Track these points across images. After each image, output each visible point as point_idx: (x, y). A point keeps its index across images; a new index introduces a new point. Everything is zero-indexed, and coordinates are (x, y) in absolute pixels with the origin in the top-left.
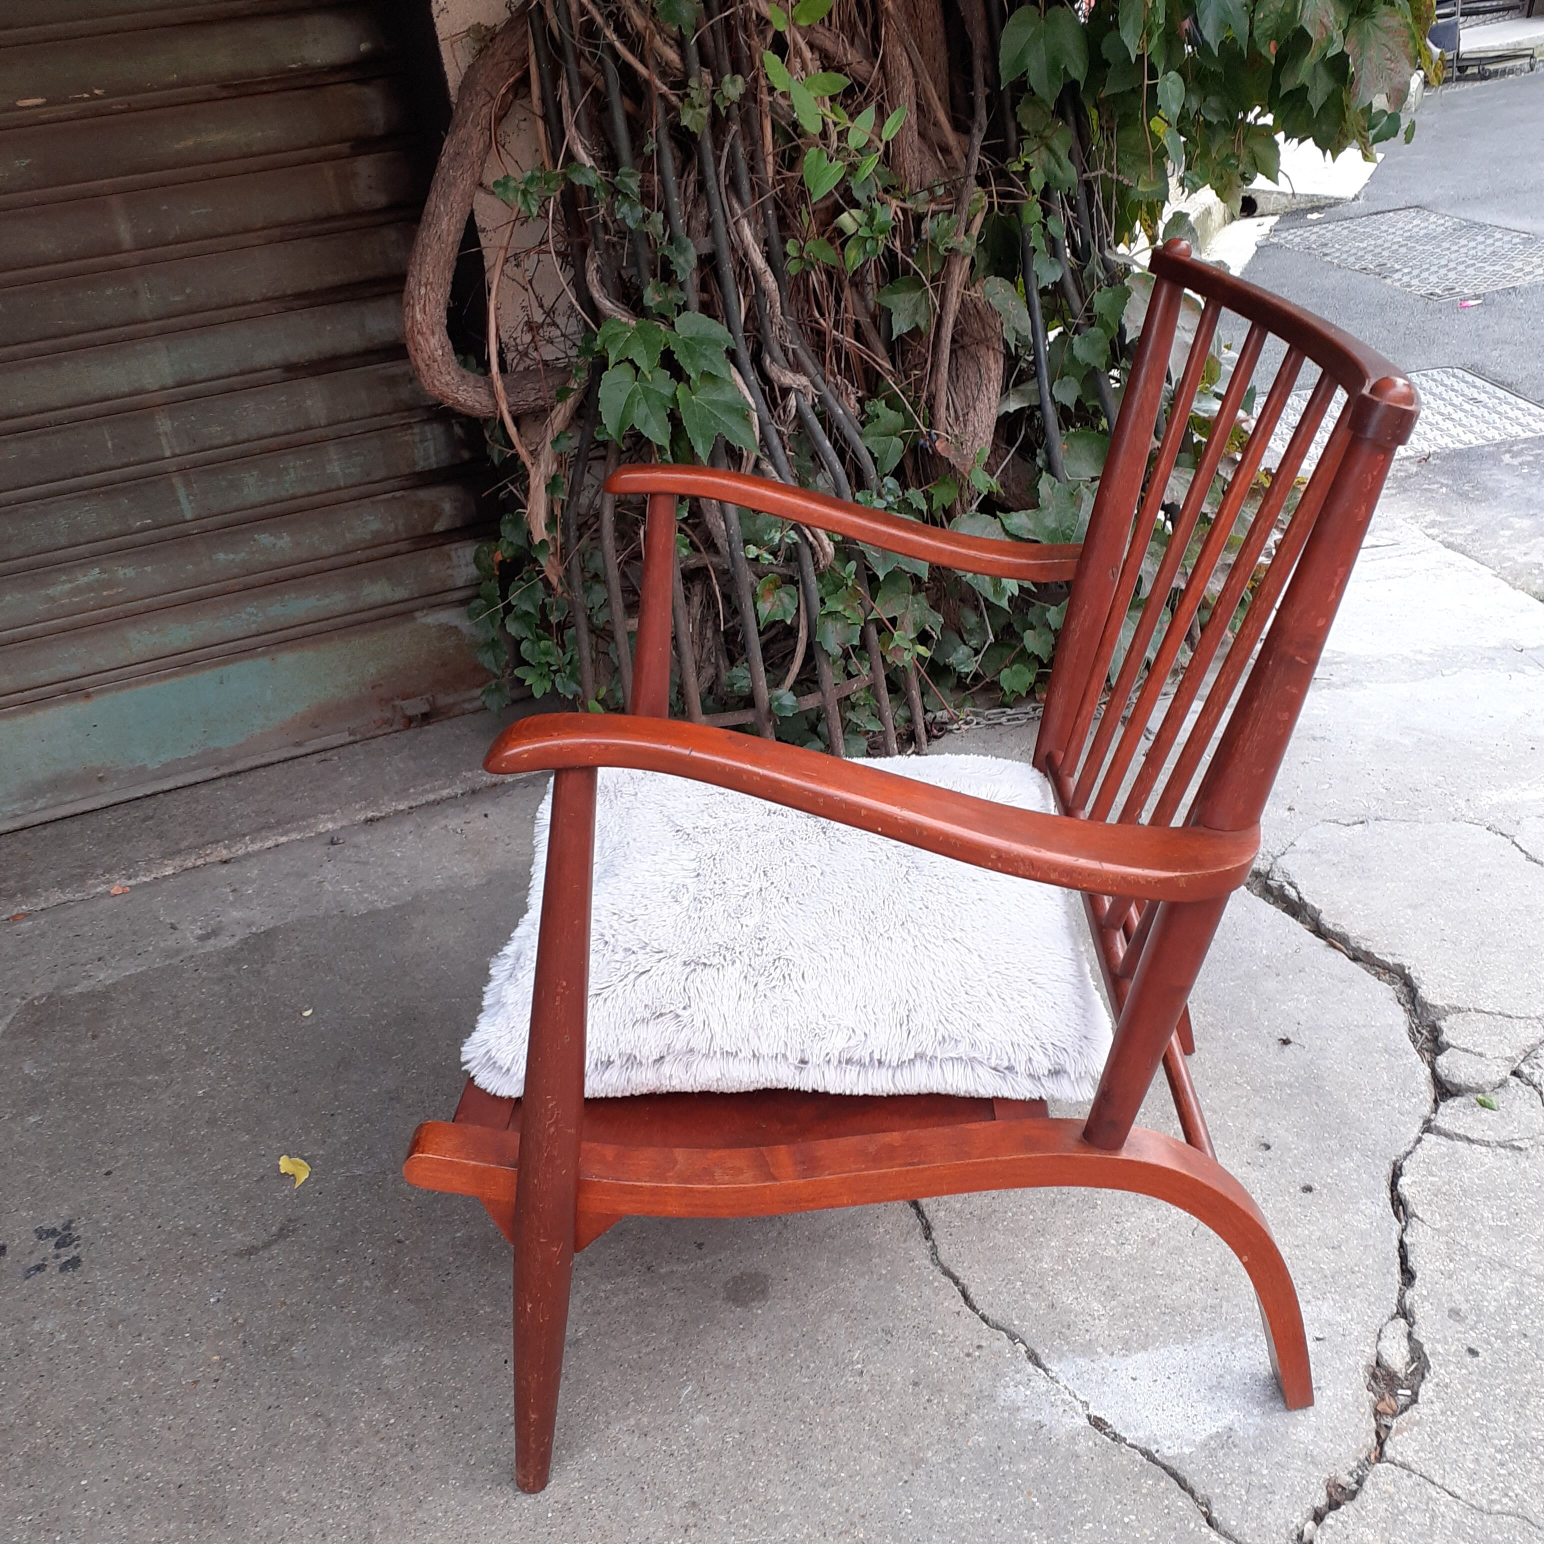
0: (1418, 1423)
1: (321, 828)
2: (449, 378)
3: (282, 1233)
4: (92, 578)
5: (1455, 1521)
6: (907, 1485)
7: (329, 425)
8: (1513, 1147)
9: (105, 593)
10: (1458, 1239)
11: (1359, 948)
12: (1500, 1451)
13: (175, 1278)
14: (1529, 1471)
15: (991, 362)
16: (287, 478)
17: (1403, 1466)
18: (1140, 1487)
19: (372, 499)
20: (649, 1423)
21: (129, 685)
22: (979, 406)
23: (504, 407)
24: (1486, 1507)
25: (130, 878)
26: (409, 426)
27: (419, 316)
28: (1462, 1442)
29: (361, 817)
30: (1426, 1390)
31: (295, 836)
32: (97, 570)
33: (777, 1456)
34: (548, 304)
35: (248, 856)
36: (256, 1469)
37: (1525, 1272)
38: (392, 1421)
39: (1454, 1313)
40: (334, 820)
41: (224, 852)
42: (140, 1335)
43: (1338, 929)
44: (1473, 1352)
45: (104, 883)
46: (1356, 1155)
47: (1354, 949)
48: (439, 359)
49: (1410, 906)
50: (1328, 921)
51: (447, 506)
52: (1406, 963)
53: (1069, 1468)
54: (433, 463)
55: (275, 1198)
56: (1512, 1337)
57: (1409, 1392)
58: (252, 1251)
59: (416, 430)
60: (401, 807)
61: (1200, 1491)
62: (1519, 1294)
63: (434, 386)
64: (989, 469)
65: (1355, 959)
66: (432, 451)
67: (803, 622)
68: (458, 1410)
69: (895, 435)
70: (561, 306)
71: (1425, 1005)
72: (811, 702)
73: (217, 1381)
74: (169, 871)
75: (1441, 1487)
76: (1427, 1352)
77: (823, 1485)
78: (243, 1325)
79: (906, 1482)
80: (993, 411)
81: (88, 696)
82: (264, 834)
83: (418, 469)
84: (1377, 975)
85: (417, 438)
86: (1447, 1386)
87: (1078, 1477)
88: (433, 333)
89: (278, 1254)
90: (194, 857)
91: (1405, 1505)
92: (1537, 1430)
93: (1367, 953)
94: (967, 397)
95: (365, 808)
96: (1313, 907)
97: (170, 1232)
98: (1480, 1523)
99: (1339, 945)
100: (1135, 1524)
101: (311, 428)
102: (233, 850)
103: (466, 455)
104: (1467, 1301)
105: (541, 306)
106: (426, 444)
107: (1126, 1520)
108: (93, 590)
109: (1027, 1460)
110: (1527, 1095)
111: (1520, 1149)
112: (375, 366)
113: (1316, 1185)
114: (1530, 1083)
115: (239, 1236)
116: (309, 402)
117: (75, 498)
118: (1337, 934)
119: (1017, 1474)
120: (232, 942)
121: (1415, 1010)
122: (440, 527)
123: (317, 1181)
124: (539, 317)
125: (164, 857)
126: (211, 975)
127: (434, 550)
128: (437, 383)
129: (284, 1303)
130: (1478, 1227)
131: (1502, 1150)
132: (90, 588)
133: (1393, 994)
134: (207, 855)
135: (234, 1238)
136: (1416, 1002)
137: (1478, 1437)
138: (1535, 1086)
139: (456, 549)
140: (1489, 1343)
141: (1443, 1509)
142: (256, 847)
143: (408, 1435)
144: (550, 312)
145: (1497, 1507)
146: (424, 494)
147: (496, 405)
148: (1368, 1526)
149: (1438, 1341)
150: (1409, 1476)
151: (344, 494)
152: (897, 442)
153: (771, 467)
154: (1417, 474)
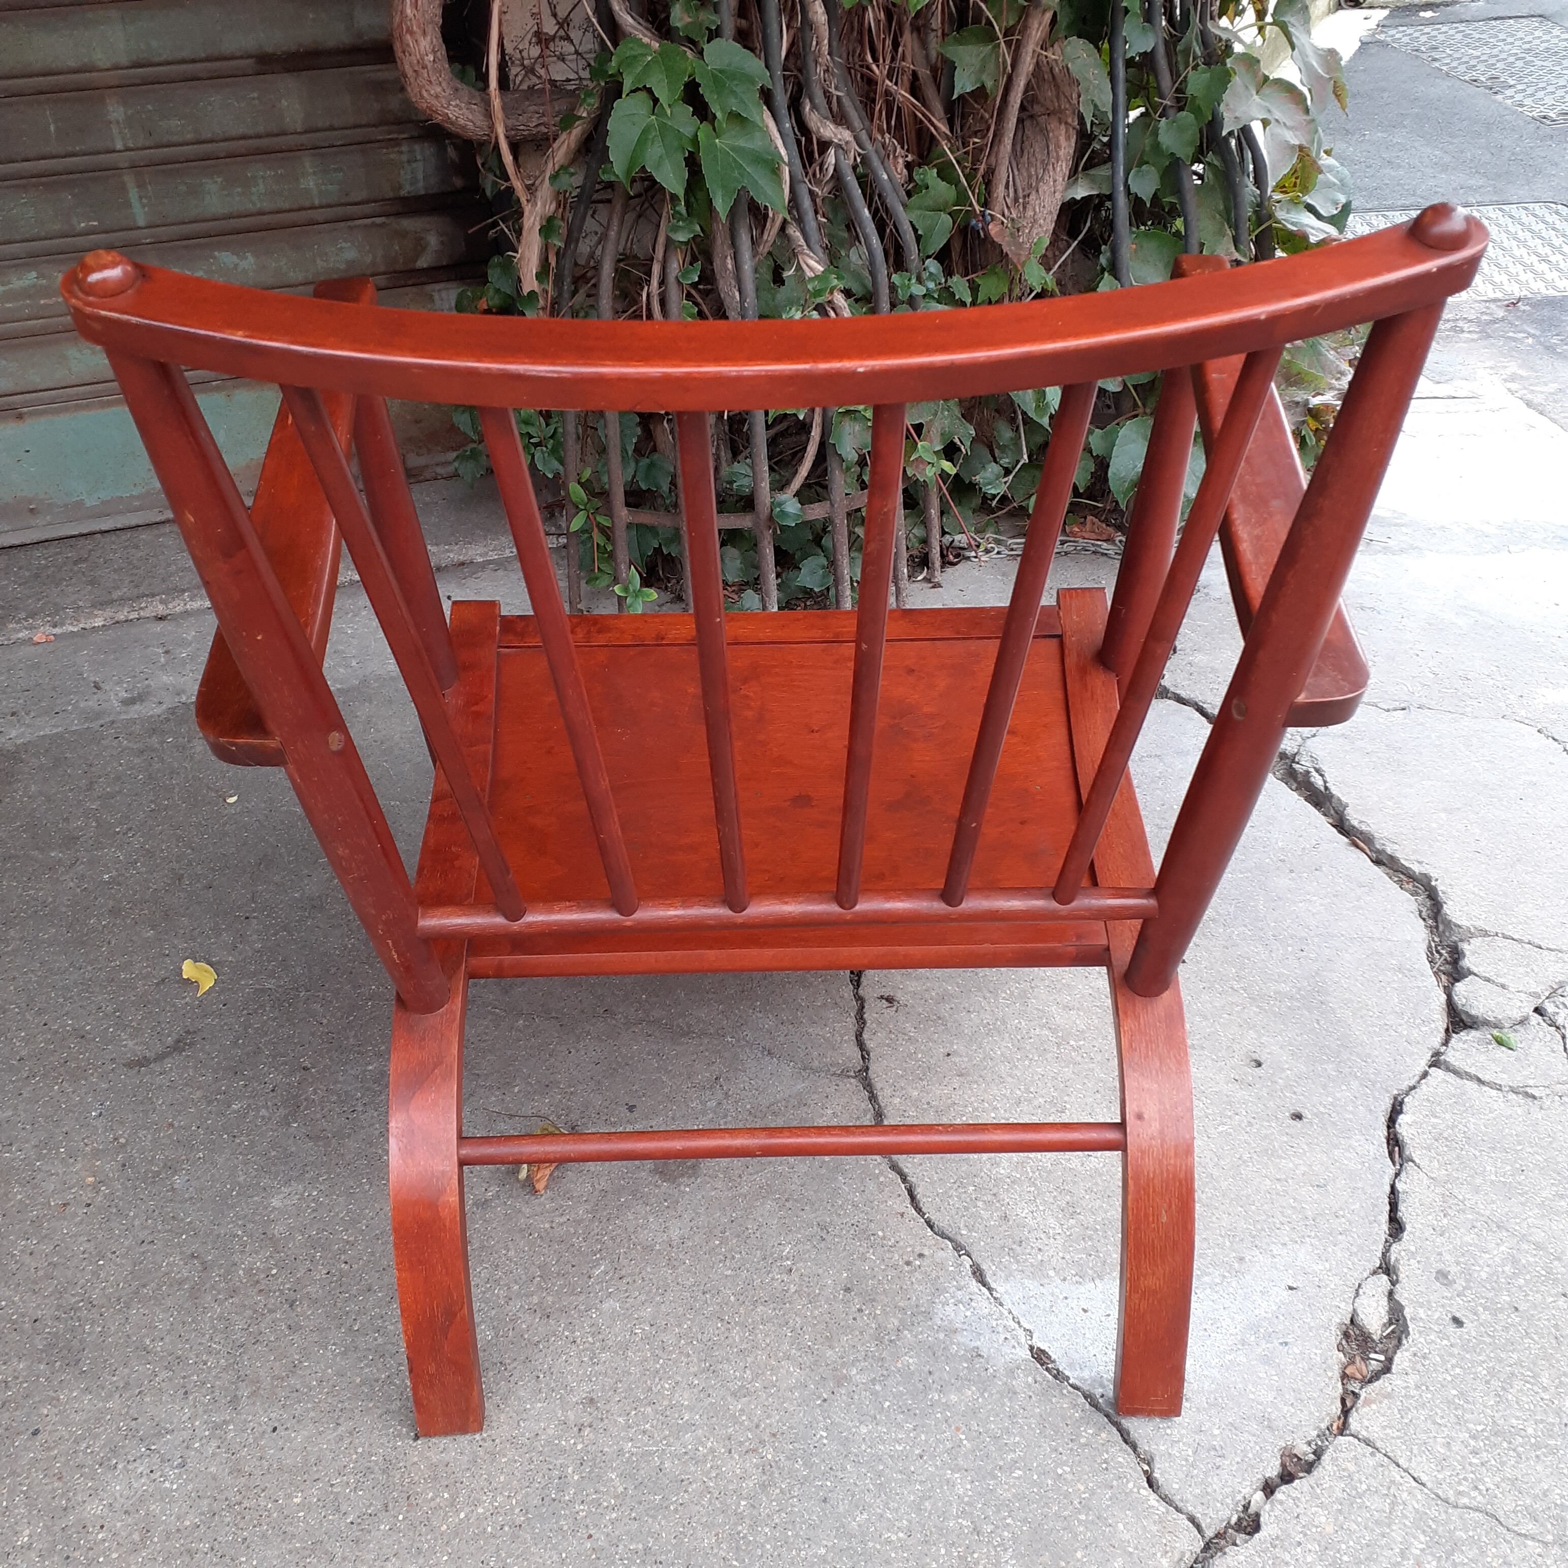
0: (1388, 1396)
2: (439, 89)
3: (178, 1047)
4: (27, 282)
5: (1417, 1511)
6: (826, 1405)
7: (306, 132)
8: (1527, 1095)
9: (42, 302)
10: (1456, 1192)
11: (1384, 851)
12: (1474, 1437)
13: (57, 1084)
14: (1503, 1464)
15: (1062, 139)
16: (254, 190)
17: (1368, 1442)
18: (1079, 1436)
19: (350, 223)
20: (553, 1303)
21: (66, 409)
22: (1043, 188)
23: (500, 131)
24: (1452, 1499)
25: (55, 626)
26: (396, 142)
27: (409, 11)
28: (1435, 1423)
30: (1401, 1359)
32: (34, 274)
33: (688, 1355)
34: (562, 13)
35: (187, 614)
36: (120, 1310)
37: (1524, 1238)
38: (274, 1272)
39: (1442, 1276)
41: (161, 607)
42: (11, 1145)
43: (1364, 828)
44: (1457, 1322)
45: (26, 628)
46: (1355, 1084)
47: (1378, 852)
48: (429, 65)
49: (1445, 810)
50: (1354, 817)
51: (433, 240)
52: (1433, 874)
53: (1003, 1405)
54: (420, 188)
55: (174, 1005)
56: (1501, 1310)
57: (1382, 1358)
58: (143, 1062)
59: (405, 148)
60: (357, 577)
61: (1143, 1446)
62: (1515, 1261)
63: (422, 97)
64: (1046, 262)
65: (1377, 862)
66: (420, 176)
67: (817, 419)
68: (347, 1267)
69: (944, 210)
70: (577, 19)
71: (1448, 924)
72: (817, 512)
73: (89, 1205)
74: (99, 622)
75: (1405, 1471)
76: (1408, 1317)
77: (734, 1394)
78: (123, 1146)
79: (825, 1400)
80: (1058, 196)
81: (20, 417)
83: (403, 193)
84: (1400, 883)
85: (405, 158)
86: (1424, 1357)
87: (1013, 1416)
88: (424, 33)
89: (171, 1069)
90: (126, 609)
91: (1364, 1487)
92: (1517, 1418)
93: (1392, 858)
94: (1030, 176)
96: (1339, 799)
97: (56, 1032)
98: (1444, 1516)
99: (1362, 845)
100: (1069, 1477)
101: (284, 133)
102: (170, 606)
103: (458, 182)
104: (1458, 1263)
105: (555, 15)
106: (414, 165)
107: (1060, 1471)
108: (29, 297)
109: (959, 1390)
110: (1549, 1037)
111: (1534, 1097)
112: (364, 68)
113: (1305, 1113)
114: (1553, 1024)
115: (131, 1044)
116: (284, 103)
117: (13, 186)
118: (1362, 833)
119: (947, 1407)
120: (158, 710)
121: (1437, 927)
122: (423, 262)
123: (222, 992)
124: (550, 28)
125: (93, 606)
126: (130, 745)
127: (415, 289)
128: (425, 94)
129: (171, 1125)
130: (1478, 1181)
131: (1514, 1096)
132: (25, 294)
133: (1414, 906)
134: (141, 609)
135: (125, 1046)
136: (1439, 919)
137: (1453, 1419)
138: (1558, 1028)
139: (439, 291)
140: (1475, 1314)
141: (1405, 1495)
142: (195, 605)
143: (289, 1289)
144: (564, 24)
145: (1465, 1501)
146: (408, 224)
147: (492, 127)
148: (1321, 1506)
149: (1421, 1305)
150: (1372, 1454)
151: (318, 215)
152: (946, 219)
153: (798, 234)
154: (1503, 319)
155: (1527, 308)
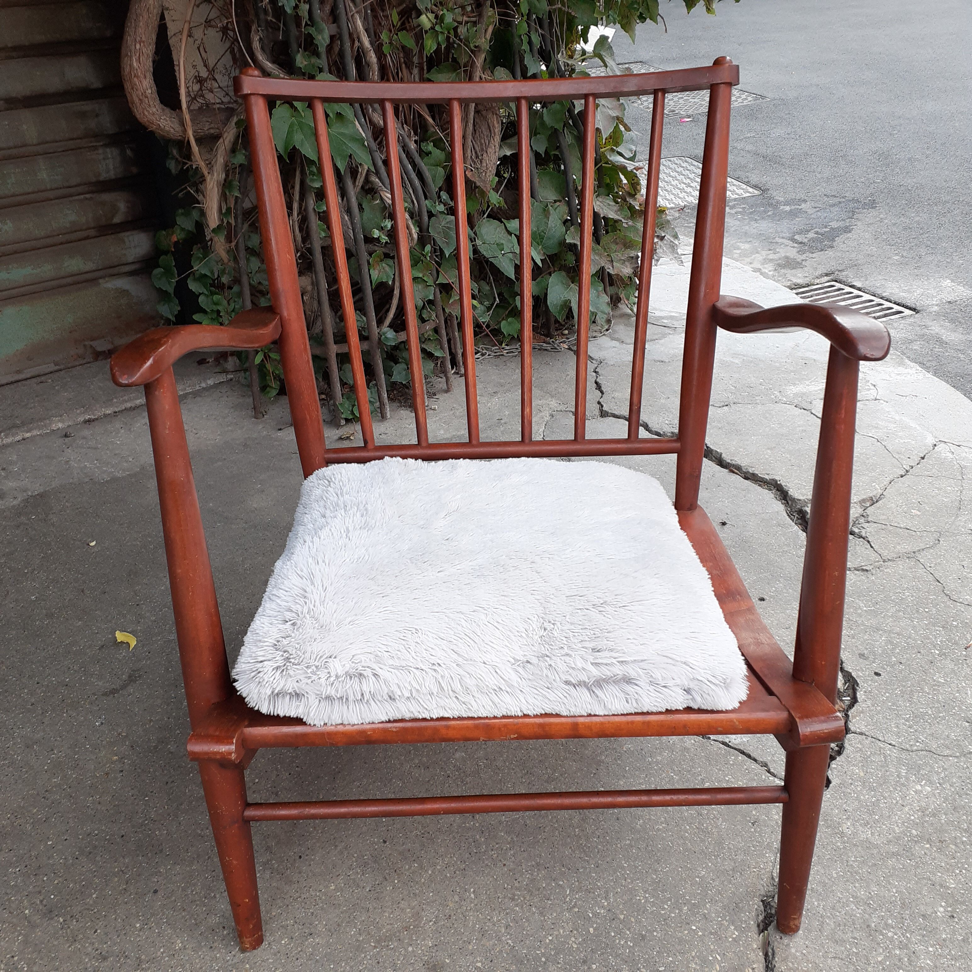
0: (862, 712)
1: (54, 427)
2: (154, 110)
3: (132, 679)
5: (896, 757)
6: (596, 776)
7: (39, 144)
8: (863, 570)
10: (851, 618)
11: (748, 472)
12: (906, 721)
13: (64, 713)
14: (925, 729)
15: (495, 122)
16: (9, 181)
17: (861, 734)
18: (728, 761)
19: (71, 199)
22: (489, 150)
23: (190, 133)
24: (909, 749)
26: (95, 148)
28: (887, 719)
29: (81, 419)
30: (860, 695)
31: (36, 432)
33: (513, 769)
34: (211, 65)
36: (173, 819)
37: (890, 631)
38: (257, 780)
39: (862, 655)
40: (62, 421)
42: (52, 750)
43: (734, 462)
44: (877, 674)
46: (782, 580)
47: (745, 473)
49: (768, 449)
50: (727, 458)
51: (122, 206)
52: (777, 478)
53: (685, 756)
54: (112, 175)
55: (117, 658)
56: (895, 664)
57: (851, 698)
58: (113, 692)
59: (101, 151)
60: (108, 412)
61: (760, 759)
62: (891, 643)
65: (746, 478)
66: (111, 167)
67: (397, 284)
68: (299, 769)
69: (439, 166)
70: (220, 67)
71: (794, 500)
73: (122, 771)
75: (884, 742)
76: (855, 676)
77: (547, 782)
78: (126, 736)
79: (595, 774)
80: (497, 154)
82: (14, 430)
83: (102, 178)
84: (760, 485)
85: (101, 157)
86: (870, 692)
87: (692, 760)
89: (134, 692)
91: (869, 753)
92: (922, 708)
93: (753, 474)
94: (481, 144)
95: (84, 413)
96: (716, 451)
97: (48, 686)
98: (909, 757)
99: (736, 471)
100: (733, 780)
101: (25, 145)
103: (134, 170)
104: (867, 649)
105: (205, 66)
106: (107, 161)
107: (727, 779)
109: (660, 754)
110: (861, 543)
111: (867, 571)
112: (71, 104)
113: (765, 597)
114: (861, 537)
115: (100, 684)
116: (25, 127)
118: (734, 465)
119: (657, 763)
120: (15, 502)
121: (788, 503)
122: (117, 220)
123: (143, 646)
124: (204, 73)
126: (9, 523)
127: (113, 236)
129: (151, 721)
130: (859, 611)
131: (857, 572)
133: (773, 496)
135: (97, 685)
136: (788, 499)
137: (894, 715)
138: (864, 538)
139: (128, 236)
140: (884, 669)
141: (888, 752)
142: (9, 440)
143: (271, 787)
144: (211, 71)
145: (915, 748)
146: (106, 197)
147: (185, 131)
148: (854, 765)
149: (858, 670)
150: (866, 738)
151: (51, 194)
152: (440, 170)
153: (377, 180)
154: (679, 218)
155: (689, 211)
